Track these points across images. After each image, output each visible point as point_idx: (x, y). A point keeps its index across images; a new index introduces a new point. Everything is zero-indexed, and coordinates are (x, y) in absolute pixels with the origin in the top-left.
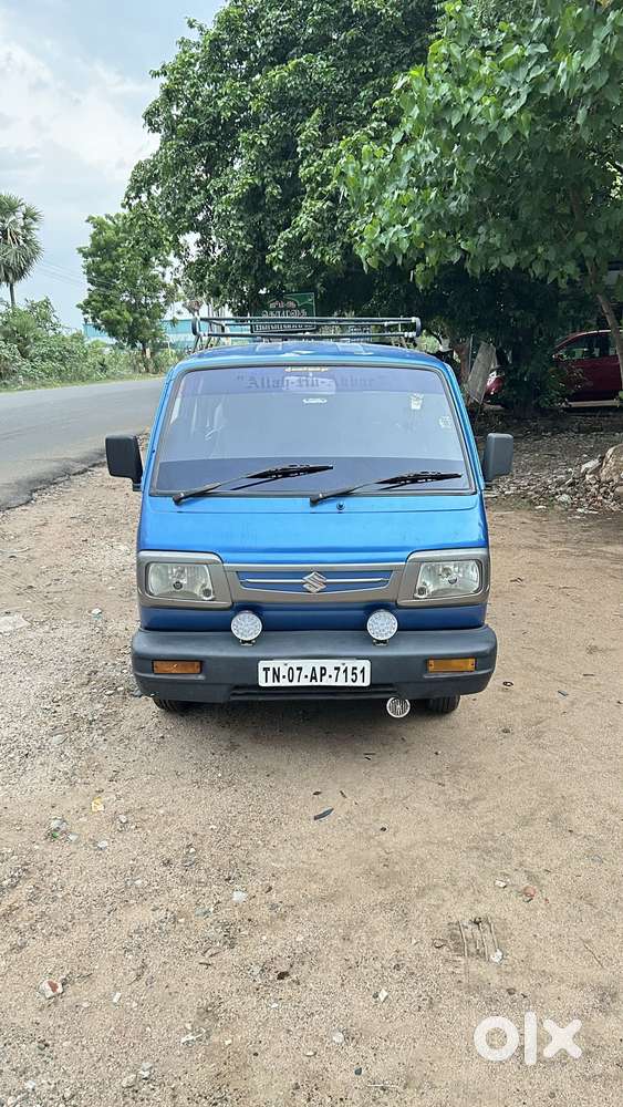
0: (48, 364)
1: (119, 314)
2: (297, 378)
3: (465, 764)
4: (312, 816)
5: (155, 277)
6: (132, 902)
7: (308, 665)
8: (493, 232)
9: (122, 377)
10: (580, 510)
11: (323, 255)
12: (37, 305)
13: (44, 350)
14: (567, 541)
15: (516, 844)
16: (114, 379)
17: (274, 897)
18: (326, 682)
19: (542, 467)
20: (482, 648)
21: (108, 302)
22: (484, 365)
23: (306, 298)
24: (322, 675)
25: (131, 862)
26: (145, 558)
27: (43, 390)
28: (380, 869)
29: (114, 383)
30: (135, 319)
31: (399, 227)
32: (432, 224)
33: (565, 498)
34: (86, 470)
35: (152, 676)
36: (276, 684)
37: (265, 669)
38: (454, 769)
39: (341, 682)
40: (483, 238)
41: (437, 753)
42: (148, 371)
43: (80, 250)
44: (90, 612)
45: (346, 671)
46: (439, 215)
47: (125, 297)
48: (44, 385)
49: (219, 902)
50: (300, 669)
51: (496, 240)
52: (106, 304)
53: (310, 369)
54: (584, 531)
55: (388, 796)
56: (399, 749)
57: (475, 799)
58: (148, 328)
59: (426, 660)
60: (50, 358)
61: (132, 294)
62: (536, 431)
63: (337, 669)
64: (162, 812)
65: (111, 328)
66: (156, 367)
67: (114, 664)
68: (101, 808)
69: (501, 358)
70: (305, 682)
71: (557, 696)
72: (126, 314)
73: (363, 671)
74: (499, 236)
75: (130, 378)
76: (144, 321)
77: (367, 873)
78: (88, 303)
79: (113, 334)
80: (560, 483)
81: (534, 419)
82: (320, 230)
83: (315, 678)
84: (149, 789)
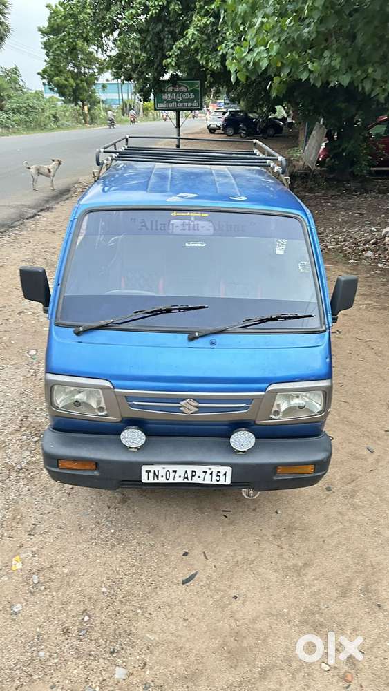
0: (18, 116)
1: (66, 80)
2: (182, 222)
3: (297, 525)
4: (181, 579)
5: (91, 53)
6: (35, 677)
7: (181, 469)
8: (335, 56)
9: (68, 127)
10: (380, 265)
11: (207, 62)
12: (9, 71)
13: (15, 106)
14: (371, 294)
15: (337, 618)
16: (62, 128)
17: (148, 674)
18: (195, 480)
19: (353, 226)
20: (320, 456)
21: (60, 72)
22: (317, 140)
23: (194, 85)
24: (193, 476)
25: (38, 630)
26: (51, 380)
27: (14, 136)
28: (232, 644)
29: (62, 131)
30: (77, 85)
31: (262, 48)
32: (288, 46)
33: (369, 254)
34: (35, 215)
35: (58, 470)
36: (156, 481)
37: (147, 471)
38: (290, 529)
39: (207, 481)
40: (327, 61)
41: (277, 512)
42: (86, 122)
43: (40, 30)
44: (28, 353)
45: (211, 474)
46: (294, 39)
47: (70, 68)
48: (15, 133)
49: (104, 680)
50: (175, 471)
51: (336, 63)
52: (57, 72)
53: (192, 214)
54: (384, 285)
55: (239, 560)
56: (249, 506)
57: (305, 565)
58: (86, 91)
59: (275, 467)
60: (19, 112)
61: (75, 66)
62: (349, 190)
63: (205, 472)
64: (66, 571)
65: (61, 90)
66: (92, 119)
67: (41, 410)
68: (19, 566)
69: (329, 136)
70: (178, 480)
71: (366, 452)
72: (71, 80)
73: (225, 474)
74: (339, 60)
75: (74, 127)
76: (84, 86)
77: (222, 647)
78: (45, 71)
79: (62, 94)
80: (367, 242)
81: (348, 181)
82: (205, 41)
83: (187, 478)
84: (58, 545)
